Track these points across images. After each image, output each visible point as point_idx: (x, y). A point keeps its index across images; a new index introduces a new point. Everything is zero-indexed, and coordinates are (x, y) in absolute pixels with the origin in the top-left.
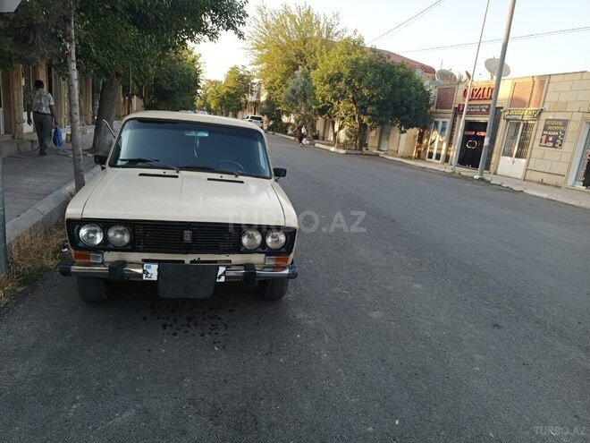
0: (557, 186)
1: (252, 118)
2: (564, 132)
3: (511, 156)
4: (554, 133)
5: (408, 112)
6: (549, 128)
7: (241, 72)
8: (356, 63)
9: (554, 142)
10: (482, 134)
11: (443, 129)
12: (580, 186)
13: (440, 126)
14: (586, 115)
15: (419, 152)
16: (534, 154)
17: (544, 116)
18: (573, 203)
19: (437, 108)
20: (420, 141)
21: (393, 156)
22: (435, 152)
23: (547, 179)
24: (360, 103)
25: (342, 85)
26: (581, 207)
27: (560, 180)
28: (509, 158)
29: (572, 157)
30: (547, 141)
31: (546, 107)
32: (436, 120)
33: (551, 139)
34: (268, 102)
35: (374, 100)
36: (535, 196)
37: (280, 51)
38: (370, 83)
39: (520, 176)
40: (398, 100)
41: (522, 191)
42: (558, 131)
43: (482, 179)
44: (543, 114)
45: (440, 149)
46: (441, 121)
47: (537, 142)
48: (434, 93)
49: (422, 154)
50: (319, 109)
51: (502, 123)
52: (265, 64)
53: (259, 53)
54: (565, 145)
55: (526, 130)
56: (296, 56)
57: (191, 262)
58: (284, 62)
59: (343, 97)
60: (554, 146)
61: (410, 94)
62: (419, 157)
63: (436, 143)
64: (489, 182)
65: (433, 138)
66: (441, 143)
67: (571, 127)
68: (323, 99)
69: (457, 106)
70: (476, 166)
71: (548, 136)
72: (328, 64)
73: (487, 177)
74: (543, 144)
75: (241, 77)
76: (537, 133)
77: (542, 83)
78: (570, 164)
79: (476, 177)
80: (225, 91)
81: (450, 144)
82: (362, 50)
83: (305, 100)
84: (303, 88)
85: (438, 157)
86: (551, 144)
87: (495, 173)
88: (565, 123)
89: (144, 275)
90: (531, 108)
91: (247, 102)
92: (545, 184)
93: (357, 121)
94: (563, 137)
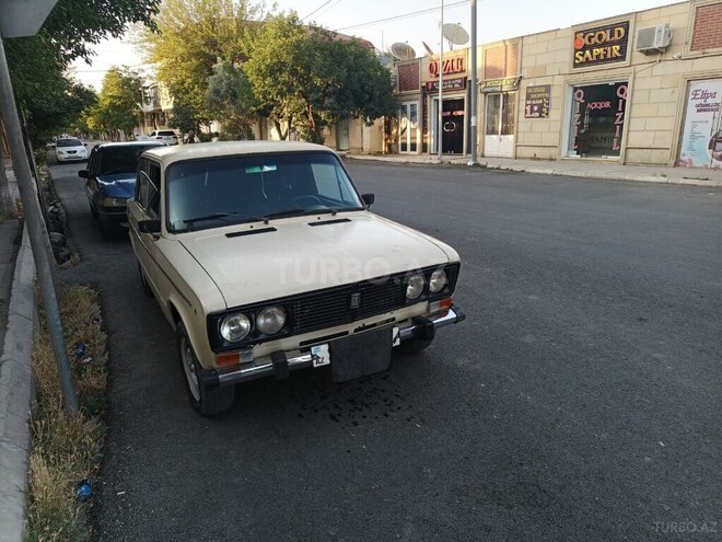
0: (551, 159)
1: (159, 133)
2: (548, 99)
3: (497, 134)
4: (538, 102)
5: (371, 99)
6: (532, 96)
7: (124, 75)
8: (297, 46)
9: (540, 111)
10: (460, 113)
11: (413, 114)
12: (574, 155)
13: (409, 110)
14: (568, 77)
15: (389, 146)
16: (520, 129)
17: (524, 84)
18: (579, 174)
19: (400, 90)
20: (388, 131)
21: (358, 154)
22: (409, 142)
23: (540, 153)
24: (312, 97)
25: (285, 77)
26: (588, 178)
27: (553, 152)
28: (494, 136)
29: (562, 124)
30: (532, 111)
31: (524, 74)
32: (404, 103)
33: (536, 108)
34: (176, 110)
35: (331, 89)
36: (538, 174)
37: (182, 41)
38: (321, 70)
39: (510, 154)
40: (357, 86)
41: (523, 171)
42: (542, 98)
43: (476, 165)
44: (522, 81)
45: (413, 138)
46: (408, 104)
47: (522, 114)
48: (394, 71)
49: (394, 147)
50: (258, 111)
51: (481, 97)
52: (165, 60)
53: (153, 45)
54: (551, 113)
55: (507, 102)
56: (205, 45)
57: (356, 331)
58: (191, 55)
59: (291, 91)
60: (540, 116)
61: (369, 77)
62: (390, 151)
63: (408, 131)
64: (485, 167)
65: (402, 126)
66: (413, 130)
67: (555, 93)
68: (264, 97)
69: (424, 84)
70: (459, 151)
71: (532, 106)
72: (263, 51)
73: (481, 161)
74: (528, 115)
75: (127, 82)
76: (520, 105)
77: (515, 46)
78: (561, 133)
79: (470, 163)
80: (107, 102)
81: (424, 131)
82: (301, 30)
83: (233, 102)
84: (229, 85)
85: (413, 147)
86: (537, 114)
87: (483, 156)
88: (548, 88)
89: (315, 361)
90: (507, 77)
91: (142, 113)
92: (539, 159)
93: (311, 118)
94: (548, 104)
